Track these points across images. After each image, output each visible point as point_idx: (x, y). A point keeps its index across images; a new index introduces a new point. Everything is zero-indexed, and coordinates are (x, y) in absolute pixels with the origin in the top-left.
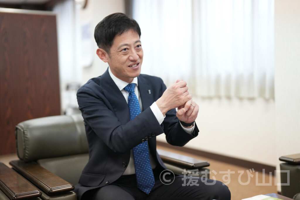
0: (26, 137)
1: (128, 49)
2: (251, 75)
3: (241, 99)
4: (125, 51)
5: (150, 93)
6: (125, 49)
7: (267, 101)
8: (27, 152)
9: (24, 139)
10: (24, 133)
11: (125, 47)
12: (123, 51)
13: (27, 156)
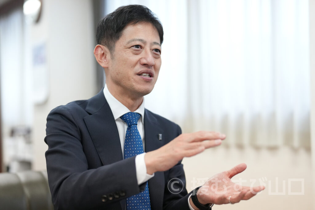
1: (141, 47)
2: (273, 115)
3: (257, 148)
4: (137, 49)
5: (161, 138)
6: (137, 46)
7: (295, 150)
11: (138, 43)
12: (134, 48)
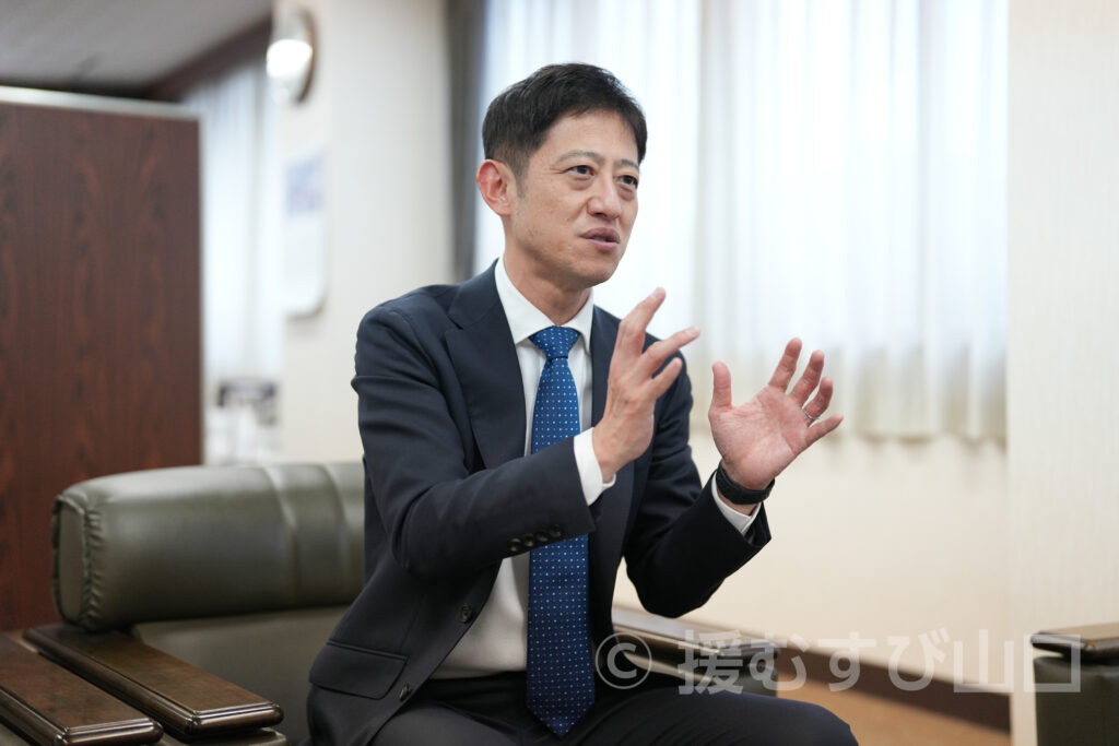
0: (96, 538)
1: (592, 171)
2: (917, 354)
3: (874, 440)
4: (581, 175)
6: (582, 169)
7: (971, 445)
8: (96, 591)
9: (88, 544)
10: (87, 520)
11: (584, 161)
12: (575, 173)
13: (93, 608)
